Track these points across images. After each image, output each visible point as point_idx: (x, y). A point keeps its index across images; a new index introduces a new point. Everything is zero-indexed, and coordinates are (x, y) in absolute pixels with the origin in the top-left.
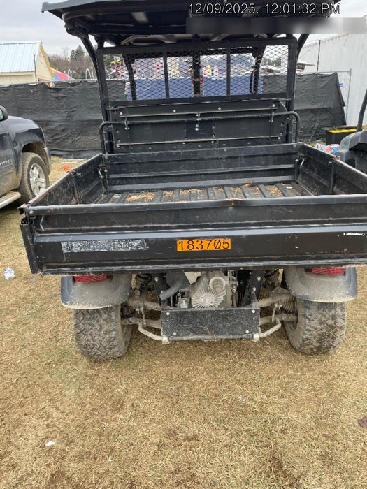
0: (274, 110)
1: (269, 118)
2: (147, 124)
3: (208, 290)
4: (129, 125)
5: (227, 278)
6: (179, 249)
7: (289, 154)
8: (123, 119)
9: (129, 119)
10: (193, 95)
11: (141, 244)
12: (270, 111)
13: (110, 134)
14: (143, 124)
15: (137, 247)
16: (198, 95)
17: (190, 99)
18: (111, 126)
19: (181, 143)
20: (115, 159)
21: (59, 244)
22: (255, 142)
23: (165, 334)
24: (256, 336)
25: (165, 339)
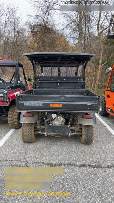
0: (79, 81)
1: (77, 82)
2: (45, 82)
3: (58, 120)
4: (41, 82)
5: (63, 118)
6: (50, 106)
7: (83, 92)
8: (39, 81)
9: (41, 81)
10: (58, 76)
11: (42, 104)
12: (78, 81)
13: (35, 85)
14: (44, 82)
15: (41, 105)
16: (59, 76)
17: (57, 77)
18: (36, 83)
19: (54, 88)
20: (36, 91)
21: (23, 103)
22: (74, 88)
23: (46, 132)
24: (69, 134)
25: (45, 134)
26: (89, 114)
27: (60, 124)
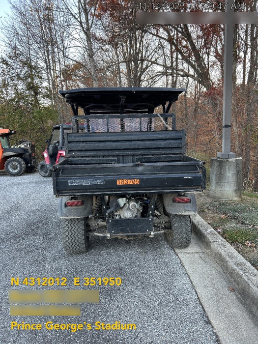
3: (129, 210)
5: (138, 205)
6: (118, 184)
11: (102, 181)
21: (67, 181)
23: (109, 232)
24: (152, 233)
25: (108, 235)
26: (184, 195)
27: (134, 215)
